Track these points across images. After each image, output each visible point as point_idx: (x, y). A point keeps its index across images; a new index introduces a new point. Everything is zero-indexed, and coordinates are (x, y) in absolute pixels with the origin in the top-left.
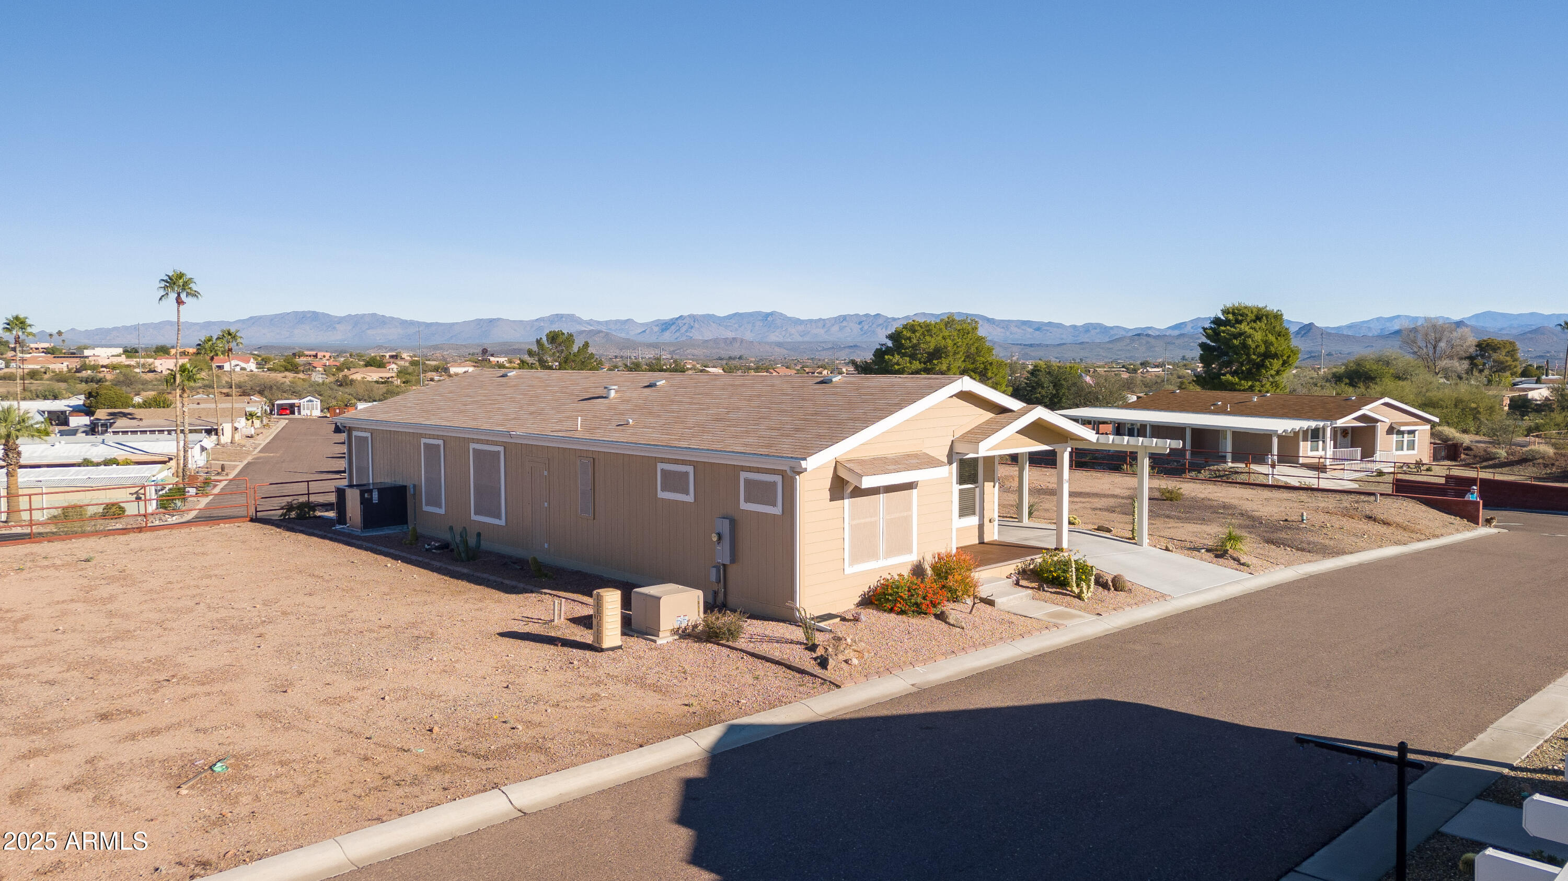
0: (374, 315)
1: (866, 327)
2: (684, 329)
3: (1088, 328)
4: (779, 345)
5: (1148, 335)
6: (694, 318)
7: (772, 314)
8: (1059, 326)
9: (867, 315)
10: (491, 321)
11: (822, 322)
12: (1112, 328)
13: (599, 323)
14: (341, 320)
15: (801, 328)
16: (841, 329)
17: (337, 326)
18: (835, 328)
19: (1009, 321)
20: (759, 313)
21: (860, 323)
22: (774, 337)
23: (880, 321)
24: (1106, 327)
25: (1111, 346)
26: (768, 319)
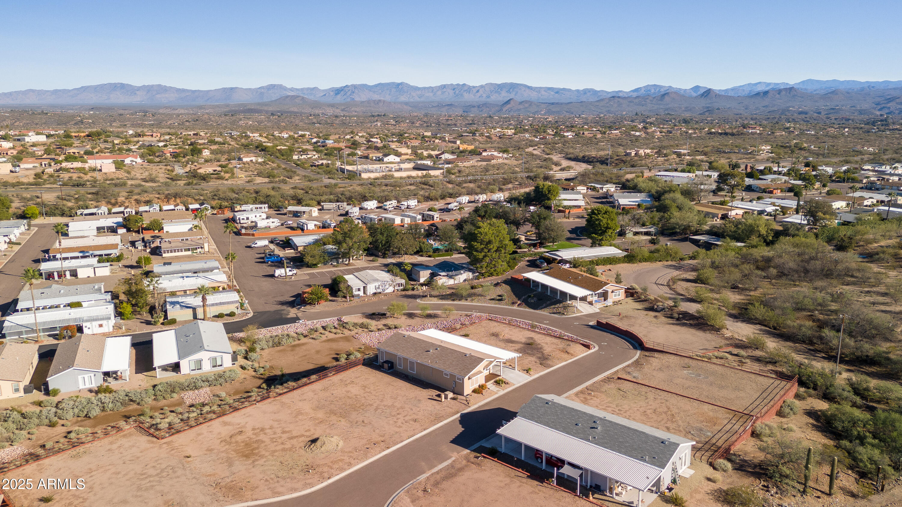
0: (159, 85)
1: (457, 92)
2: (349, 93)
3: (586, 91)
4: (406, 104)
5: (619, 97)
6: (355, 87)
7: (401, 84)
8: (569, 90)
9: (458, 85)
10: (232, 89)
11: (431, 89)
12: (599, 91)
13: (297, 89)
14: (139, 89)
15: (419, 93)
16: (443, 93)
17: (137, 92)
18: (439, 93)
19: (540, 88)
20: (393, 83)
21: (454, 89)
22: (403, 99)
23: (466, 88)
24: (596, 91)
25: (598, 104)
26: (399, 87)
